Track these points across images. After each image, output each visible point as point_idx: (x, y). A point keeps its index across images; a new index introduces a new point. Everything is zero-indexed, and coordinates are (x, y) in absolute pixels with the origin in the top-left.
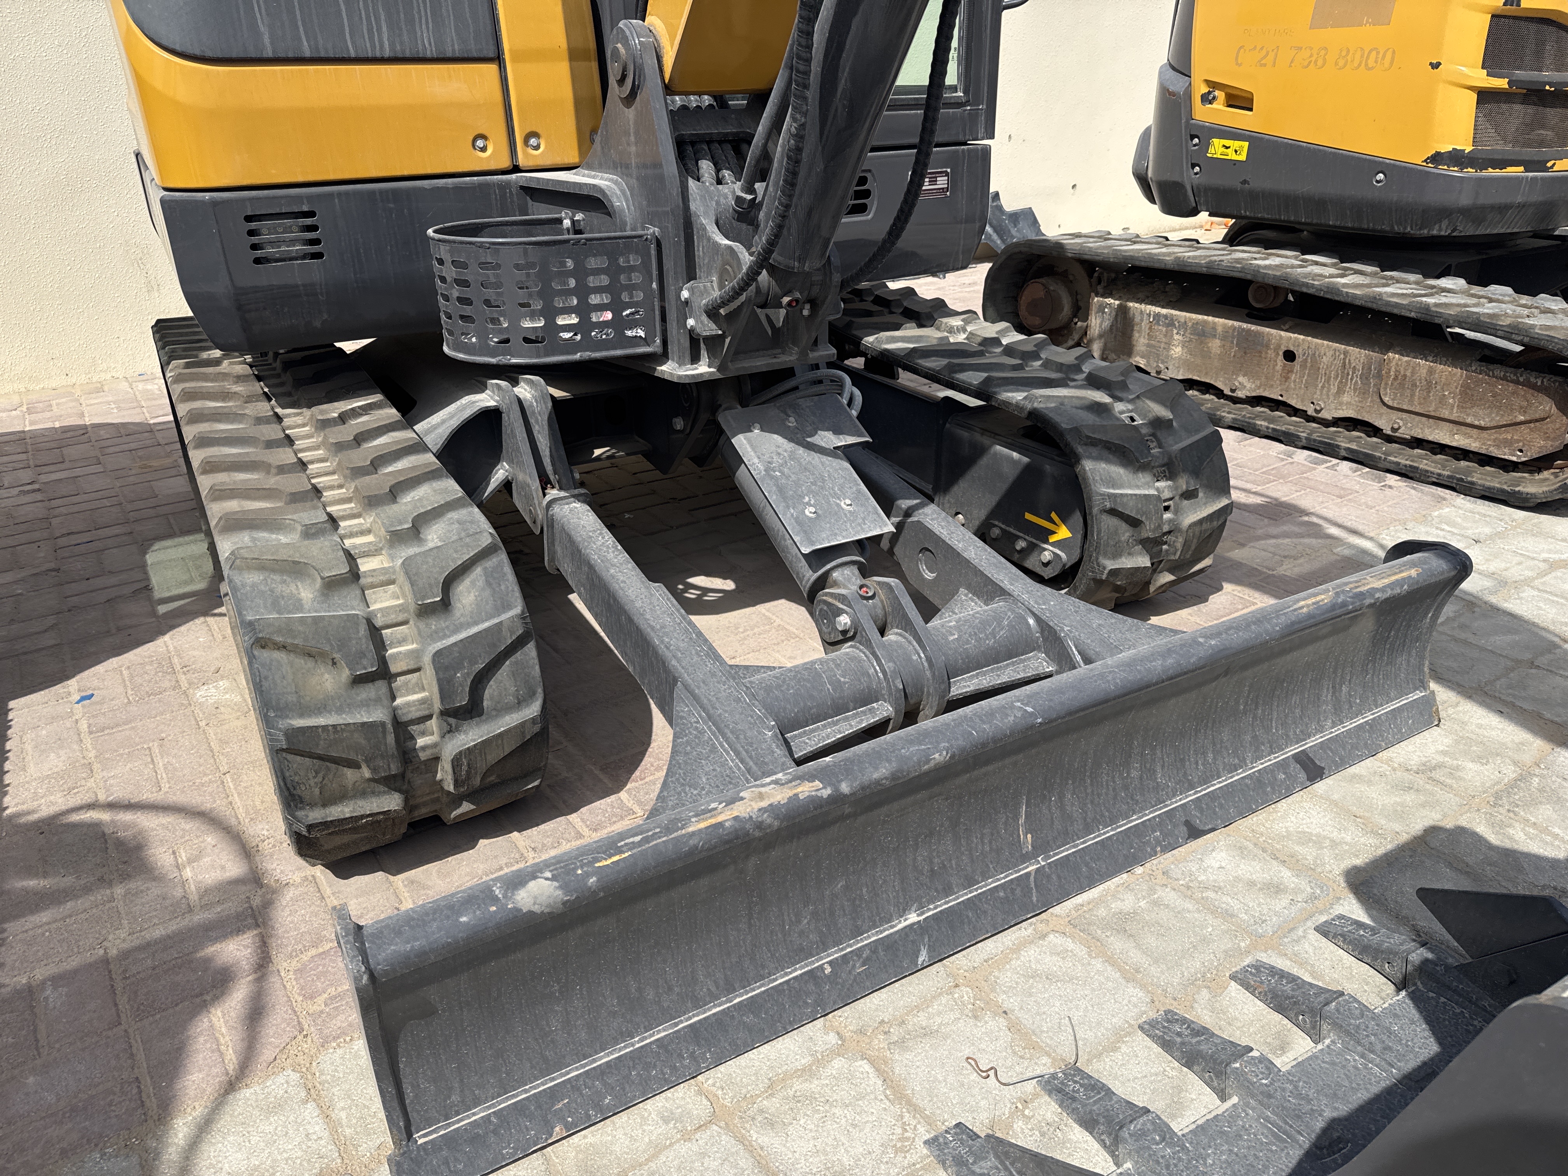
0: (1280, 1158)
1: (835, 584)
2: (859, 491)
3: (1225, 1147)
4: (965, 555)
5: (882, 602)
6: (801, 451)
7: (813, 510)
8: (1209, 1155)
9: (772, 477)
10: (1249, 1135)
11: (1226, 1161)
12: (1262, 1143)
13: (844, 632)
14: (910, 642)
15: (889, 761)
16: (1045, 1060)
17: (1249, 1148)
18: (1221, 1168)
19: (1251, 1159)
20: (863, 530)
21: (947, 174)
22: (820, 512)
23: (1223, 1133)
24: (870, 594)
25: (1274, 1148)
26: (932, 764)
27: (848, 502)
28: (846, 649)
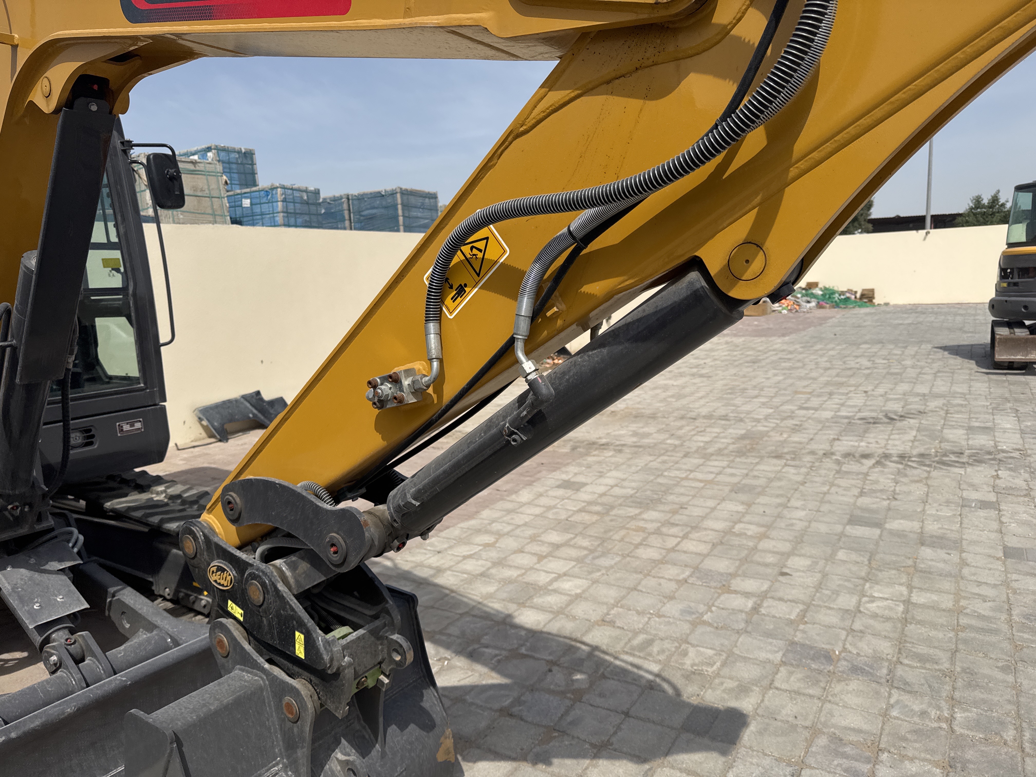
1: (54, 641)
2: (70, 591)
4: (140, 612)
5: (80, 645)
6: (36, 575)
7: (38, 605)
9: (15, 592)
13: (55, 664)
14: (94, 663)
15: (41, 718)
20: (68, 610)
21: (140, 421)
22: (43, 605)
24: (73, 641)
26: (66, 714)
27: (61, 597)
28: (59, 673)
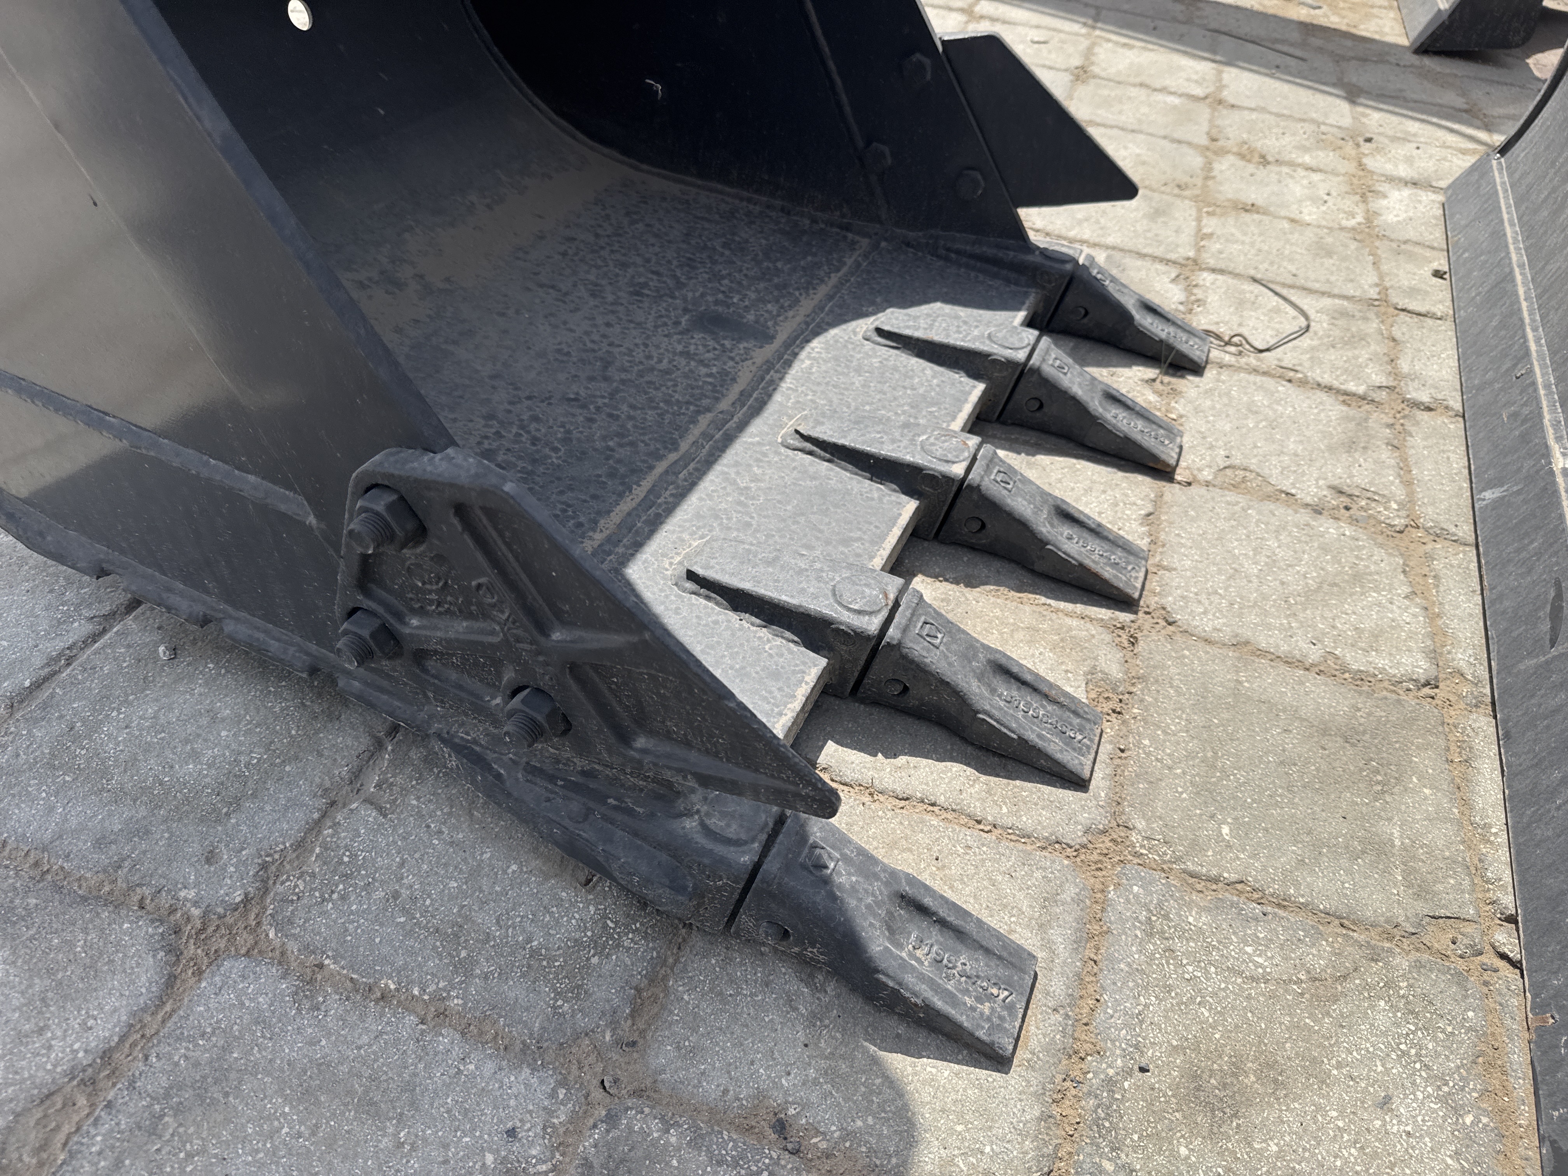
0: (854, 399)
3: (921, 391)
8: (934, 377)
10: (904, 412)
11: (911, 378)
12: (884, 407)
16: (1207, 475)
17: (895, 399)
18: (912, 370)
19: (886, 387)
23: (933, 404)
25: (867, 408)
